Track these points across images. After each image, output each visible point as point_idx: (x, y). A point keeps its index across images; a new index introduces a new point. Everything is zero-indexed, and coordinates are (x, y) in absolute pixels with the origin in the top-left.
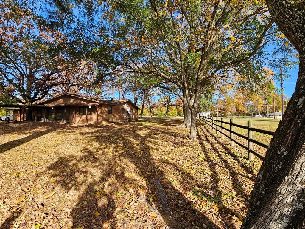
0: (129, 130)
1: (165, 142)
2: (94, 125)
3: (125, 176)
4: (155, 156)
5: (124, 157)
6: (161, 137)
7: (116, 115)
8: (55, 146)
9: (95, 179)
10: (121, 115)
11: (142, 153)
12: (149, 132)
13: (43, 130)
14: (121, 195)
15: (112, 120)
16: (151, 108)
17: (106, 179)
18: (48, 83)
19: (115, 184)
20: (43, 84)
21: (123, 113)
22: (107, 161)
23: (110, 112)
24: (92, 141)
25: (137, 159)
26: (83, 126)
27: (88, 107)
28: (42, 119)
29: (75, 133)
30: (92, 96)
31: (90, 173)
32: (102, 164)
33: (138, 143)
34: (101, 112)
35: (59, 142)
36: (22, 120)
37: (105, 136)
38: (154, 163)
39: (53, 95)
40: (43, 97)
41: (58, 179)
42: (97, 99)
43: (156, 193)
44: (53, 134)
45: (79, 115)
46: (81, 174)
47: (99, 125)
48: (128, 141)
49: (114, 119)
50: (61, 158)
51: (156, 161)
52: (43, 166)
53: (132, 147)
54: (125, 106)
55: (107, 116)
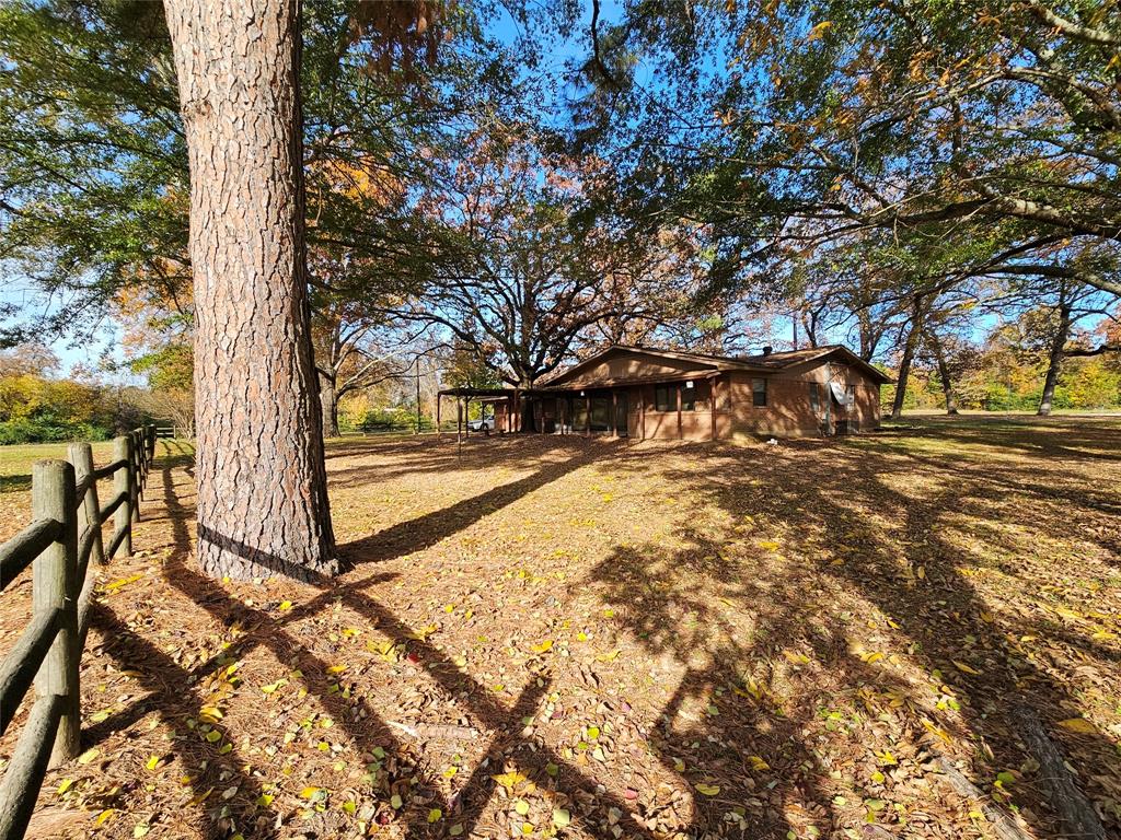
0: (844, 470)
1: (1051, 536)
2: (705, 446)
3: (853, 653)
4: (998, 595)
5: (836, 576)
6: (1019, 511)
7: (783, 410)
8: (600, 508)
9: (735, 637)
10: (803, 408)
11: (921, 574)
12: (945, 484)
13: (561, 460)
14: (846, 727)
15: (770, 429)
16: (947, 375)
17: (777, 649)
18: (568, 319)
19: (812, 675)
20: (555, 327)
21: (814, 401)
22: (770, 584)
23: (760, 399)
24: (704, 503)
25: (902, 596)
26: (668, 451)
27: (684, 383)
28: (557, 426)
29: (647, 473)
30: (690, 345)
31: (716, 613)
32: (753, 591)
33: (895, 526)
34: (728, 401)
35: (608, 498)
36: (513, 430)
37: (747, 487)
38: (992, 626)
39: (579, 353)
40: (558, 361)
41: (621, 612)
42: (711, 354)
43: (1024, 768)
44: (588, 473)
45: (654, 412)
46: (686, 610)
47: (721, 448)
48: (844, 517)
49: (775, 428)
50: (619, 549)
51: (1008, 624)
52: (579, 565)
53: (866, 543)
54: (823, 374)
55: (749, 415)
